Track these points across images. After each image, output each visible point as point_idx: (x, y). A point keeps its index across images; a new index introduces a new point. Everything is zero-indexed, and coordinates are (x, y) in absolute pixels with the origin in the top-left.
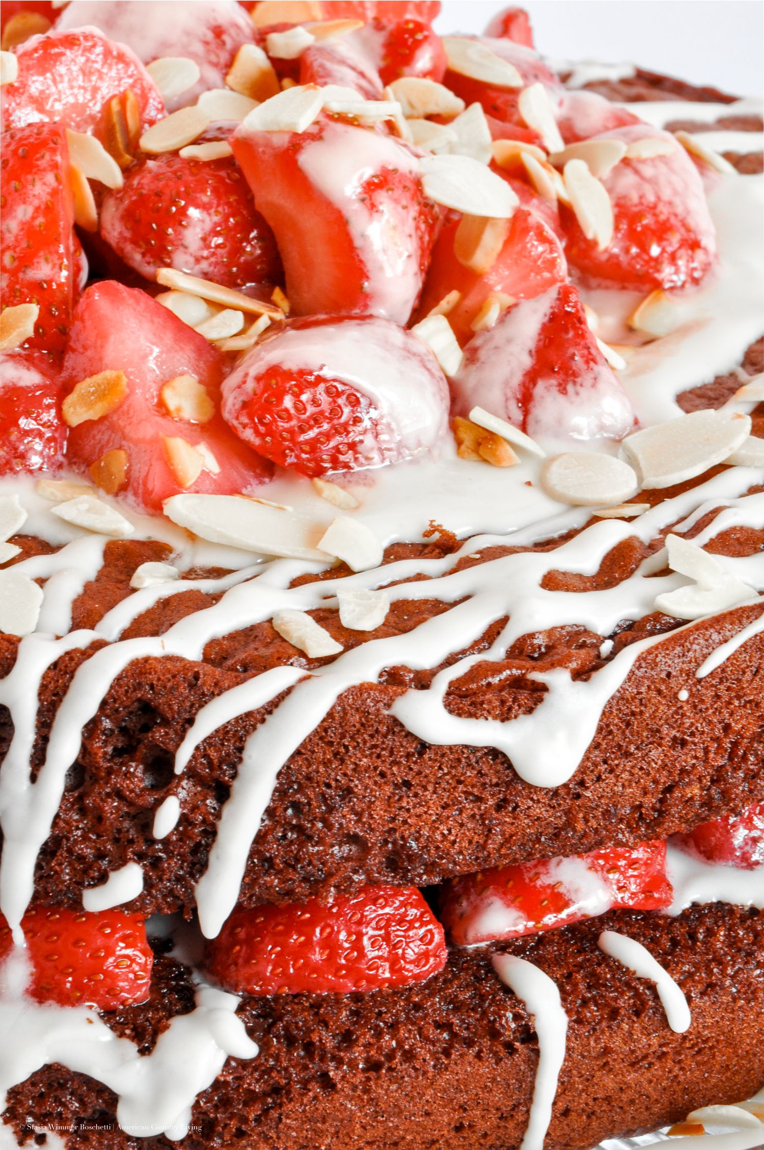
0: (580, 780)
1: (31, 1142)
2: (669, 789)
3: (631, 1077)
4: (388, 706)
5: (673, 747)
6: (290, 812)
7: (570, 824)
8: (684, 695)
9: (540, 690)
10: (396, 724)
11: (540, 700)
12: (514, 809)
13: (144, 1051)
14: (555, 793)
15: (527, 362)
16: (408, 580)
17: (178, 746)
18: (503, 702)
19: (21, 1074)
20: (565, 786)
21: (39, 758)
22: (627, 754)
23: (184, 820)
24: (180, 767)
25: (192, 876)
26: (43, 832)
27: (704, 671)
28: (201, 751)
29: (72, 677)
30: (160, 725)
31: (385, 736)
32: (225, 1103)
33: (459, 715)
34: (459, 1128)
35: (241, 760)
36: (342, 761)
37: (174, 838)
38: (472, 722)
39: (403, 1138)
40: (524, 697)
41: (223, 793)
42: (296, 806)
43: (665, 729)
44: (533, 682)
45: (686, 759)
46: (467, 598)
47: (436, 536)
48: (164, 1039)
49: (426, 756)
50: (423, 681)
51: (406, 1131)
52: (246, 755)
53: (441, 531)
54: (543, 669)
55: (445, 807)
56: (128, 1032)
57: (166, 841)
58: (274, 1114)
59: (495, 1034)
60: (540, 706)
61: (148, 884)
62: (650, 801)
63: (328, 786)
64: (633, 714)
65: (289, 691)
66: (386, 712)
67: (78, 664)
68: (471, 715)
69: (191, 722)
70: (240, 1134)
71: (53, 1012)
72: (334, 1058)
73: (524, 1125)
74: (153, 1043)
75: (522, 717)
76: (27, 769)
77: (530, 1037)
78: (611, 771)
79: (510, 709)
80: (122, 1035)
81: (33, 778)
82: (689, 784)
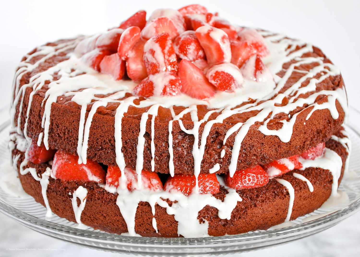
0: (290, 141)
1: (202, 223)
2: (304, 142)
3: (304, 202)
4: (258, 129)
5: (304, 134)
6: (244, 150)
7: (290, 150)
8: (305, 124)
9: (282, 124)
10: (260, 132)
11: (282, 126)
12: (281, 147)
13: (223, 201)
14: (287, 143)
15: (254, 68)
16: (250, 107)
17: (223, 139)
18: (276, 127)
19: (201, 208)
20: (288, 142)
21: (200, 144)
22: (297, 136)
23: (226, 154)
24: (224, 144)
25: (228, 165)
26: (202, 159)
27: (307, 119)
28: (228, 140)
29: (204, 128)
30: (220, 136)
31: (258, 134)
32: (237, 211)
33: (270, 129)
34: (276, 215)
35: (234, 141)
36: (252, 140)
37: (225, 157)
38: (272, 130)
39: (268, 217)
40: (280, 125)
41: (232, 148)
42: (245, 149)
43: (303, 131)
44: (281, 122)
45: (306, 136)
46: (262, 109)
47: (250, 100)
48: (225, 199)
49: (265, 138)
50: (262, 124)
51: (268, 215)
52: (235, 140)
53: (251, 99)
54: (282, 120)
55: (269, 148)
56: (219, 198)
57: (223, 158)
58: (246, 213)
59: (283, 193)
60: (282, 127)
61: (221, 167)
62: (302, 145)
63: (250, 145)
64: (297, 128)
65: (241, 127)
66: (257, 130)
67: (204, 125)
68: (272, 129)
69: (225, 134)
70: (240, 218)
71: (204, 196)
72: (256, 200)
73: (287, 213)
74: (224, 200)
75: (280, 129)
76: (198, 146)
77: (288, 193)
78: (295, 139)
79: (278, 128)
80: (217, 199)
81: (199, 148)
82: (308, 141)
